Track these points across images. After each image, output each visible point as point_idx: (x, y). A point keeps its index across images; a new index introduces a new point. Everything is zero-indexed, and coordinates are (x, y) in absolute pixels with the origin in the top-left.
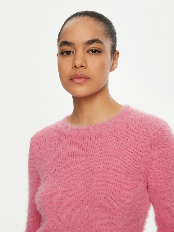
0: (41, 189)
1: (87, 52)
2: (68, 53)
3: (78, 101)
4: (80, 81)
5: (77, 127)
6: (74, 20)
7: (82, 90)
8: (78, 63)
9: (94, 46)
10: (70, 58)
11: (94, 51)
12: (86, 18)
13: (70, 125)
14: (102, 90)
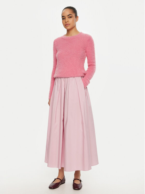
0: (57, 53)
1: (68, 18)
2: (64, 19)
3: (68, 31)
4: (68, 25)
5: (68, 37)
6: (64, 10)
7: (69, 28)
8: (66, 21)
9: (70, 16)
10: (64, 20)
11: (70, 17)
12: (67, 9)
13: (66, 37)
14: (74, 27)
